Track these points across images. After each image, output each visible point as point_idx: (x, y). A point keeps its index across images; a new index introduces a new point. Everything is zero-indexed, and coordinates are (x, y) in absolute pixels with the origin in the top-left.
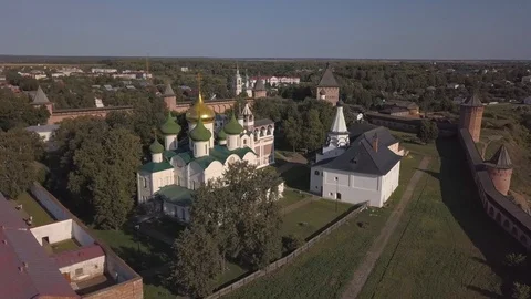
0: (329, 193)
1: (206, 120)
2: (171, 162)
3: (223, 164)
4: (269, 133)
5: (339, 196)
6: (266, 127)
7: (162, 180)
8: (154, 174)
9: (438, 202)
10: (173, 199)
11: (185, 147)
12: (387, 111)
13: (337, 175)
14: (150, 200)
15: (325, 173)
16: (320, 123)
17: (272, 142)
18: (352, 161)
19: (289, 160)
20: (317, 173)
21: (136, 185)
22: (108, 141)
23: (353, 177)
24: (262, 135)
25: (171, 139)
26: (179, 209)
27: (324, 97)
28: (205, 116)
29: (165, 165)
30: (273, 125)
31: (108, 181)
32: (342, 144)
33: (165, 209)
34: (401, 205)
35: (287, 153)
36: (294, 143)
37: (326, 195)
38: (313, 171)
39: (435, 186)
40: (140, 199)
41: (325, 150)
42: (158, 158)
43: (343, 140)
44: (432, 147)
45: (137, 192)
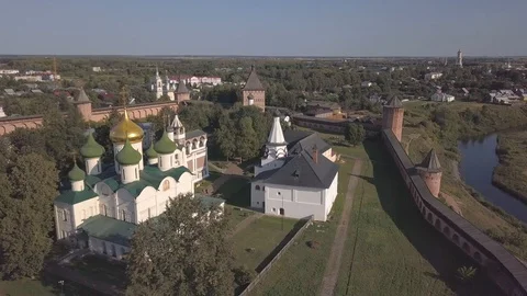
0: (272, 208)
1: (134, 140)
2: (95, 190)
3: (157, 188)
4: (201, 145)
5: (282, 211)
6: (197, 138)
7: (85, 211)
8: (75, 206)
9: (379, 209)
10: (98, 234)
11: (110, 170)
12: (312, 112)
13: (280, 190)
14: (72, 236)
15: (267, 189)
16: (253, 131)
17: (204, 154)
18: (294, 175)
19: (223, 171)
20: (258, 188)
21: (54, 220)
22: (15, 169)
23: (296, 192)
24: (194, 148)
25: (93, 163)
26: (108, 244)
27: (252, 102)
28: (132, 135)
29: (88, 194)
30: (205, 136)
31: (19, 223)
32: (281, 156)
33: (91, 247)
34: (345, 217)
35: (220, 163)
36: (228, 153)
37: (269, 211)
38: (253, 185)
39: (372, 192)
40: (60, 236)
41: (264, 162)
42: (79, 186)
43: (281, 152)
44: (360, 149)
45: (54, 227)
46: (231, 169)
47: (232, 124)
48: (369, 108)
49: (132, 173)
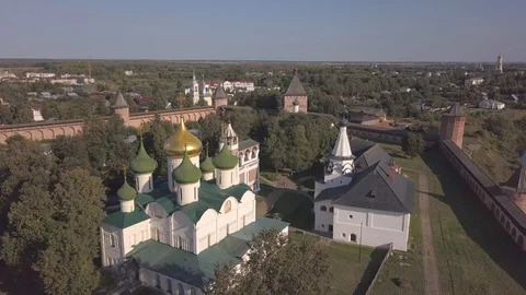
0: (341, 233)
1: (191, 153)
2: (147, 211)
3: (218, 210)
4: (253, 156)
5: (353, 237)
6: (251, 149)
7: (136, 235)
8: (124, 230)
9: (463, 236)
10: (151, 265)
11: (164, 189)
12: (358, 119)
13: (352, 213)
14: (121, 266)
15: (336, 210)
16: (306, 141)
17: (256, 166)
18: (369, 195)
19: (274, 184)
20: (324, 208)
21: (100, 244)
22: (58, 186)
23: (372, 216)
24: (246, 159)
25: (144, 179)
26: (164, 278)
28: (190, 148)
29: (138, 216)
30: (257, 146)
31: (63, 256)
32: (348, 171)
33: (142, 277)
34: (427, 246)
35: (269, 174)
36: (278, 164)
37: (337, 236)
38: (317, 206)
40: (106, 262)
41: (327, 178)
42: (129, 206)
43: (348, 166)
45: (100, 253)
46: (283, 182)
47: (283, 132)
48: (415, 115)
49: (190, 194)
